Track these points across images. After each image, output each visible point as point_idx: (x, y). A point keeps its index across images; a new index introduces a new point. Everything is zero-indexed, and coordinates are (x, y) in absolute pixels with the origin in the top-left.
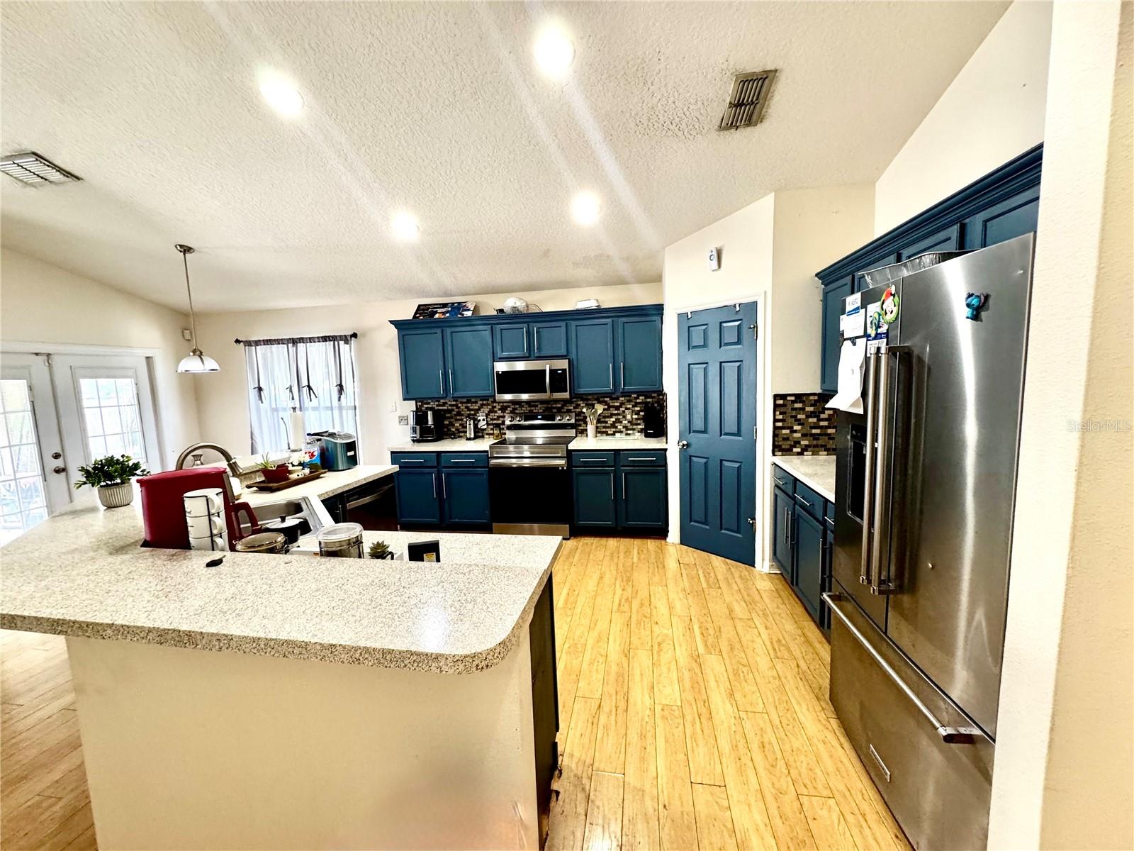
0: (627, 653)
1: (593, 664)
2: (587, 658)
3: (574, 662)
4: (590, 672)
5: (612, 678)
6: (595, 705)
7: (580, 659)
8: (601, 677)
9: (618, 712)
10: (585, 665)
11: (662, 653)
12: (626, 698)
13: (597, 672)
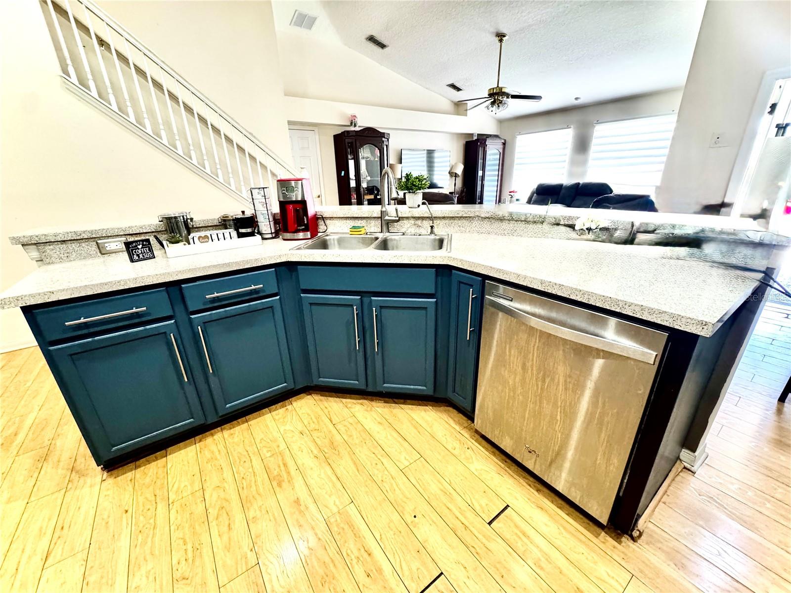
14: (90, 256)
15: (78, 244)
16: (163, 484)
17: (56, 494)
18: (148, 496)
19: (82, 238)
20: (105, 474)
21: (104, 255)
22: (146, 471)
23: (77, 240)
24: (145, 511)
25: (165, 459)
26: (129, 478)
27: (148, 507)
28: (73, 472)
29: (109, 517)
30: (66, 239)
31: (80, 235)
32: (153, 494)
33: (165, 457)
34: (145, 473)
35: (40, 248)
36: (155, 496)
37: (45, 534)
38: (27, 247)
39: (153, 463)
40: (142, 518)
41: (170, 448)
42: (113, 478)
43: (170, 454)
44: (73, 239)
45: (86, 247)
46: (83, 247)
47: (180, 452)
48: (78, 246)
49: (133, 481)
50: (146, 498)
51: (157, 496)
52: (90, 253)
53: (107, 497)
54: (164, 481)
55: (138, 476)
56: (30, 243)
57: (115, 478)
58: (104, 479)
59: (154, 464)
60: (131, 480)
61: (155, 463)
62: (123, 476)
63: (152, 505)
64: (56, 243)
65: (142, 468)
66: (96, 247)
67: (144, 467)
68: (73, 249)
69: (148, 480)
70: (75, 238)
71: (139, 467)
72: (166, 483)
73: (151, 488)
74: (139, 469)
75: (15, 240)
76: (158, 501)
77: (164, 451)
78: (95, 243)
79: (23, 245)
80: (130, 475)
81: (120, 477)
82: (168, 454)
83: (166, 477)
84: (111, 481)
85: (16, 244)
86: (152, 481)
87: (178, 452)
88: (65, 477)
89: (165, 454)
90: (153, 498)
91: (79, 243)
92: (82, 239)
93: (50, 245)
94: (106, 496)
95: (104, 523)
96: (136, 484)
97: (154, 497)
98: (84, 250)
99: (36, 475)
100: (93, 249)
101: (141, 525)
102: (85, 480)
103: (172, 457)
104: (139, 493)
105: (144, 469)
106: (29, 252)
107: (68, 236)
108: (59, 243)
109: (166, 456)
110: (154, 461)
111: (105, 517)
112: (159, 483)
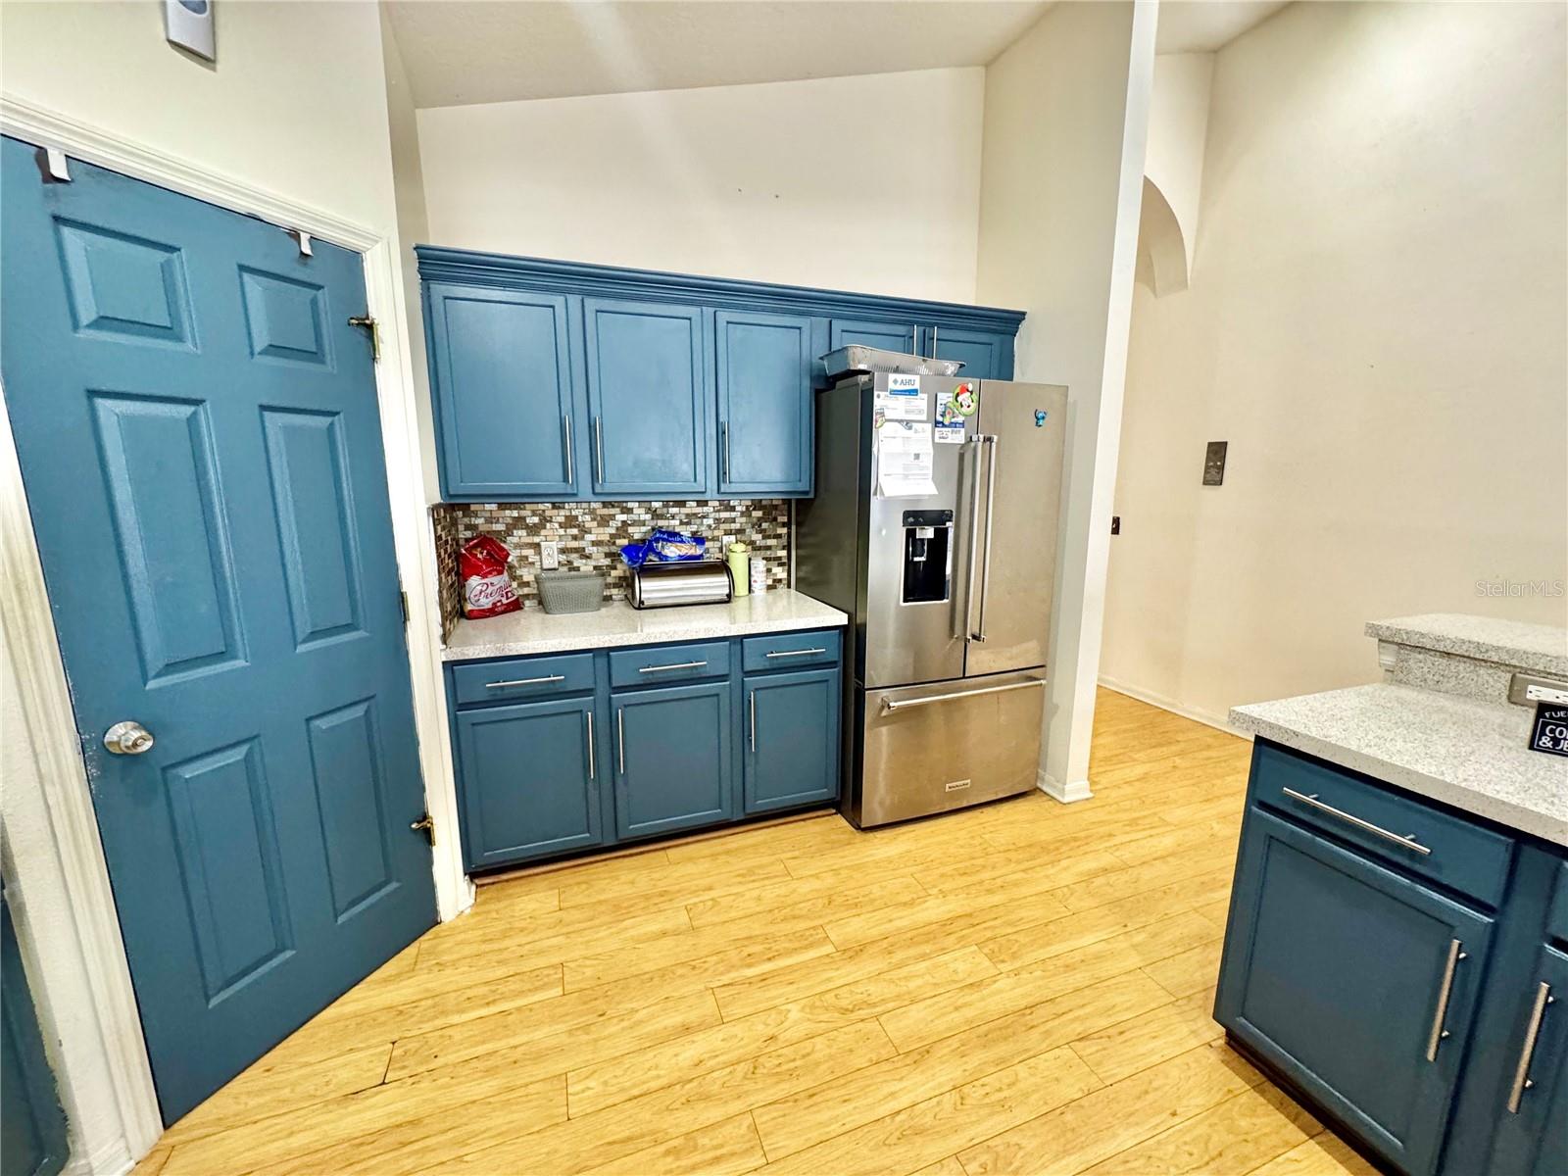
0: (921, 1054)
1: (1002, 1103)
2: (1000, 1122)
3: (1030, 1144)
4: (1026, 1095)
5: (1002, 1050)
6: (1089, 1048)
7: (1013, 1138)
8: (1022, 1070)
9: (1066, 1009)
10: (1022, 1114)
11: (873, 999)
12: (1028, 1011)
13: (1014, 1084)
14: (1480, 696)
15: (1472, 667)
16: (1250, 1159)
17: (1161, 993)
18: (1215, 1138)
19: (1485, 658)
20: (1222, 1042)
21: (1512, 706)
22: (1260, 1110)
23: (1475, 659)
24: (1187, 1148)
25: (1307, 1138)
26: (1232, 1087)
27: (1195, 1151)
28: (1203, 994)
29: (1156, 1089)
30: (1453, 651)
31: (1487, 651)
32: (1220, 1149)
33: (1308, 1135)
34: (1255, 1111)
35: (1402, 651)
36: (1220, 1155)
37: (1110, 1016)
38: (1383, 644)
39: (1283, 1117)
40: (1171, 1148)
41: (1333, 1136)
42: (1221, 1057)
43: (1319, 1143)
44: (1466, 654)
45: (1486, 677)
46: (1478, 676)
47: (1339, 1165)
48: (1468, 670)
49: (1231, 1096)
50: (1209, 1137)
51: (1221, 1159)
52: (1485, 691)
53: (1186, 1067)
54: (1256, 1159)
55: (1244, 1099)
56: (1391, 639)
57: (1223, 1062)
58: (1213, 1044)
59: (1281, 1118)
60: (1230, 1091)
61: (1287, 1121)
62: (1231, 1072)
63: (1202, 1157)
64: (1432, 653)
65: (1262, 1100)
66: (1508, 684)
67: (1265, 1102)
68: (1458, 673)
69: (1244, 1123)
70: (1472, 656)
71: (1262, 1093)
72: (1254, 1164)
73: (1231, 1138)
74: (1256, 1095)
75: (1373, 630)
76: (1213, 1165)
77: (1320, 1127)
78: (1509, 676)
79: (1380, 640)
80: (1238, 1083)
81: (1227, 1069)
82: (1319, 1138)
83: (1266, 1159)
84: (1214, 1057)
85: (1371, 636)
86: (1246, 1133)
87: (1335, 1161)
88: (1191, 987)
89: (1314, 1133)
90: (1214, 1153)
91: (1476, 666)
92: (1485, 661)
93: (1420, 653)
94: (1188, 1064)
95: (1144, 1087)
96: (1228, 1105)
97: (1216, 1153)
98: (1477, 682)
99: (1179, 950)
100: (1499, 685)
101: (1160, 1154)
102: (1199, 1016)
103: (1317, 1153)
104: (1214, 1120)
105: (1262, 1105)
106: (1384, 654)
107: (1460, 647)
108: (1438, 654)
109: (1312, 1137)
110: (1287, 1117)
111: (1155, 1084)
112: (1249, 1148)
